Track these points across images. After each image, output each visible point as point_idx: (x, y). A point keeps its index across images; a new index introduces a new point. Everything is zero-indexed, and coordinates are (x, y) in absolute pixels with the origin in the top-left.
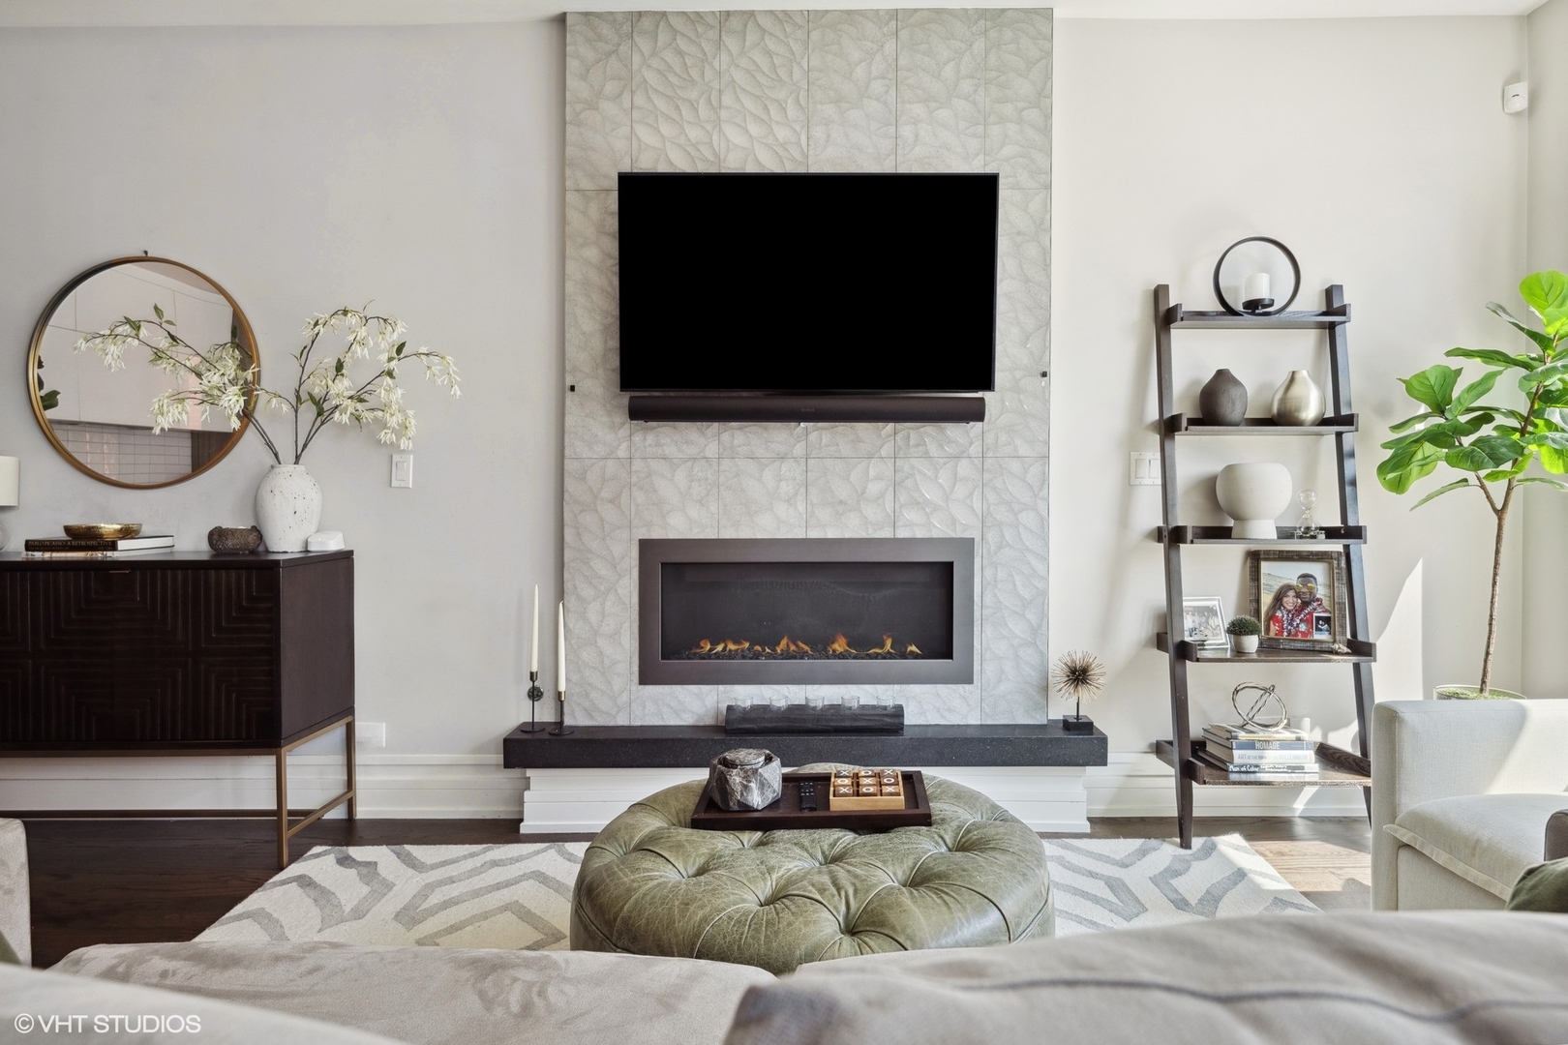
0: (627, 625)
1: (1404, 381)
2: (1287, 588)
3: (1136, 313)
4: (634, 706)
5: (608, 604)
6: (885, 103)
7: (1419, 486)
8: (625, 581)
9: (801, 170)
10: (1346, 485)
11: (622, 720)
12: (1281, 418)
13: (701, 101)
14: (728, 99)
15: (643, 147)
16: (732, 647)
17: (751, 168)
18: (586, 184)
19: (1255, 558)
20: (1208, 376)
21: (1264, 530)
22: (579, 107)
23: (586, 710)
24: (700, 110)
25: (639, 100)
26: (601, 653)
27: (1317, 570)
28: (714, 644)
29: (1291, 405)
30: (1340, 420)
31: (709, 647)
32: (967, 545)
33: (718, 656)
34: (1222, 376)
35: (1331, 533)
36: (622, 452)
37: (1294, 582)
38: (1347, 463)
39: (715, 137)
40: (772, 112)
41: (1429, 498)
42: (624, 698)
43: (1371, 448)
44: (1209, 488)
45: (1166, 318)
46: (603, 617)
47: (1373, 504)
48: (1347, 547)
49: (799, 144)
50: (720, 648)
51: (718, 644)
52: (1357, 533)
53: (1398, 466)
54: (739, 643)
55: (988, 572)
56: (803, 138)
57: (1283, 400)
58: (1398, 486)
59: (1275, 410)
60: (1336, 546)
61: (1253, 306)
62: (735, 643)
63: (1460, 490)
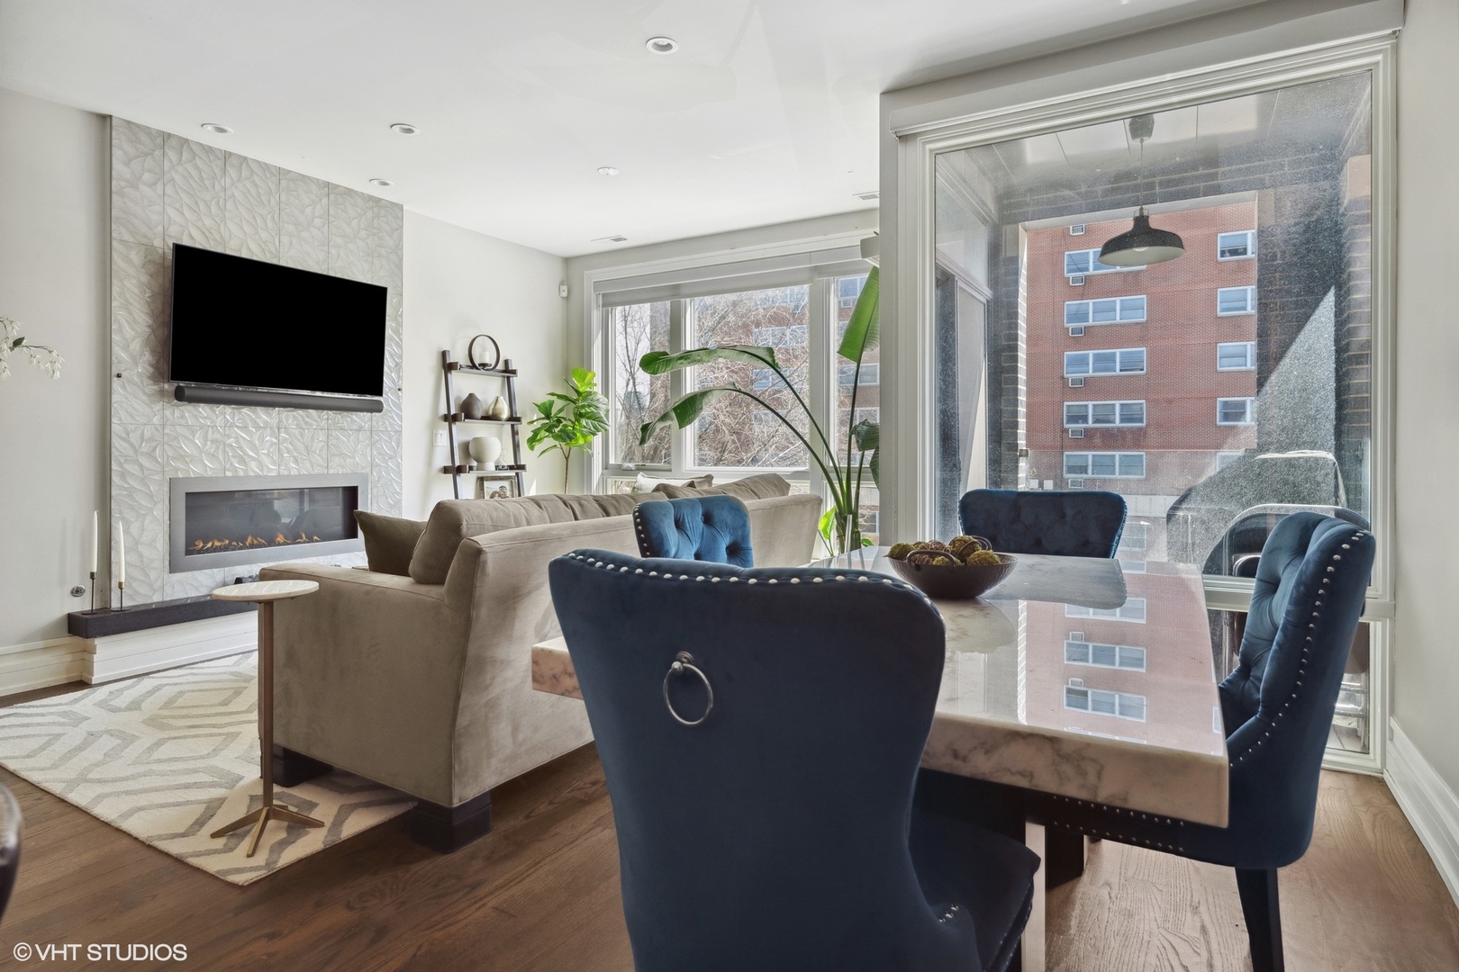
0: (160, 535)
1: (537, 405)
2: (496, 492)
3: (433, 362)
4: (166, 588)
5: (147, 522)
6: (322, 232)
7: (539, 447)
8: (159, 506)
9: (274, 261)
10: (516, 447)
11: (156, 598)
12: (491, 417)
13: (213, 203)
14: (230, 205)
15: (172, 222)
16: (217, 544)
17: (245, 254)
18: (127, 237)
19: (481, 480)
20: (464, 396)
21: (490, 467)
22: (123, 184)
23: (130, 596)
24: (212, 208)
25: (169, 190)
26: (141, 556)
27: (506, 484)
28: (205, 542)
29: (498, 412)
30: (514, 419)
31: (201, 545)
32: (365, 478)
33: (208, 551)
34: (471, 395)
35: (511, 468)
36: (156, 420)
37: (498, 490)
38: (516, 437)
39: (222, 227)
40: (258, 221)
41: (544, 451)
42: (159, 583)
43: (525, 431)
44: (466, 447)
45: (449, 367)
46: (143, 531)
47: (526, 456)
48: (517, 474)
49: (274, 245)
50: (209, 545)
51: (208, 542)
52: (522, 467)
53: (533, 440)
54: (223, 541)
55: (375, 490)
56: (277, 240)
57: (494, 409)
58: (532, 448)
59: (490, 413)
60: (513, 473)
61: (484, 365)
62: (219, 541)
63: (554, 450)
